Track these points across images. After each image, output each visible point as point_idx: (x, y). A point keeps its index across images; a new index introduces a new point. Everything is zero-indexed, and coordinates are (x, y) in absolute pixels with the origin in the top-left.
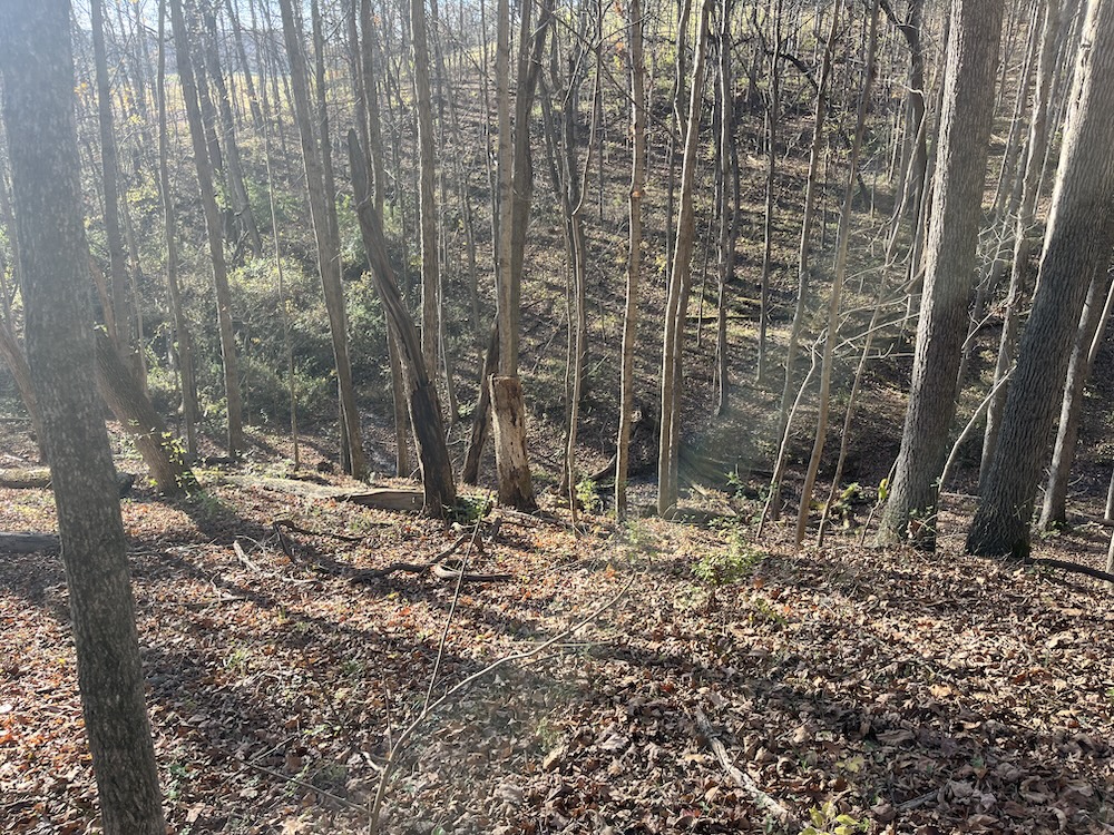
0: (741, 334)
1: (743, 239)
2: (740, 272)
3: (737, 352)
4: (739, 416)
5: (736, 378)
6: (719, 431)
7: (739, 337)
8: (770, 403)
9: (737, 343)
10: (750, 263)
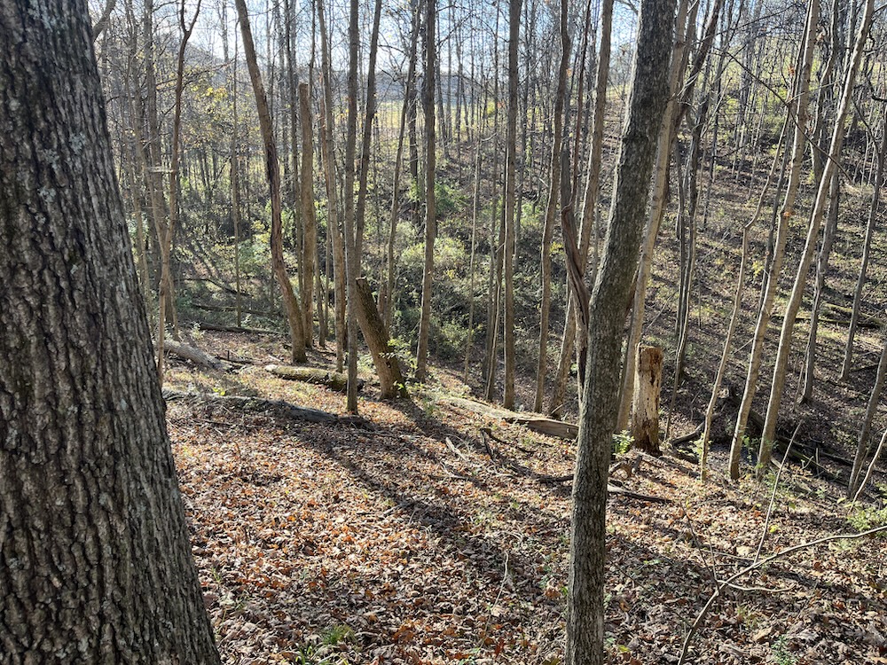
0: (828, 336)
1: (835, 254)
2: (830, 282)
3: (822, 351)
4: (822, 408)
5: (820, 373)
6: (801, 417)
7: (826, 338)
8: (851, 399)
9: (823, 343)
10: (840, 276)
